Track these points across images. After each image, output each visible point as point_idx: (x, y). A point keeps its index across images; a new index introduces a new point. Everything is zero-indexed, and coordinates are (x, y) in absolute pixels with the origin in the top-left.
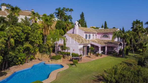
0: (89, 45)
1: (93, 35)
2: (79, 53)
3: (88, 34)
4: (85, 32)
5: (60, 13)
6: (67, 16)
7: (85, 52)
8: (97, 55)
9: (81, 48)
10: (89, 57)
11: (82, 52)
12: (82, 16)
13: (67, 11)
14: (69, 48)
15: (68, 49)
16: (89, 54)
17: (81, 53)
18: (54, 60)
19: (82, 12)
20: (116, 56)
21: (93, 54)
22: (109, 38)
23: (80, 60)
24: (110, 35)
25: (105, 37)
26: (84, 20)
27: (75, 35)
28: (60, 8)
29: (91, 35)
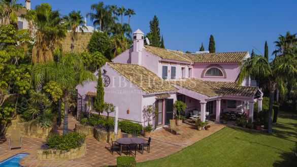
0: (174, 97)
1: (183, 68)
2: (143, 120)
3: (169, 67)
4: (160, 59)
5: (102, 16)
6: (120, 25)
7: (162, 116)
8: (196, 126)
9: (150, 106)
10: (174, 133)
11: (151, 118)
12: (154, 24)
13: (119, 14)
14: (112, 105)
15: (109, 111)
16: (172, 122)
17: (149, 120)
18: (55, 153)
19: (155, 17)
20: (247, 127)
21: (183, 122)
22: (225, 78)
23: (146, 148)
24: (226, 70)
25: (214, 74)
26: (158, 33)
27: (133, 68)
28: (101, 4)
29: (178, 68)
